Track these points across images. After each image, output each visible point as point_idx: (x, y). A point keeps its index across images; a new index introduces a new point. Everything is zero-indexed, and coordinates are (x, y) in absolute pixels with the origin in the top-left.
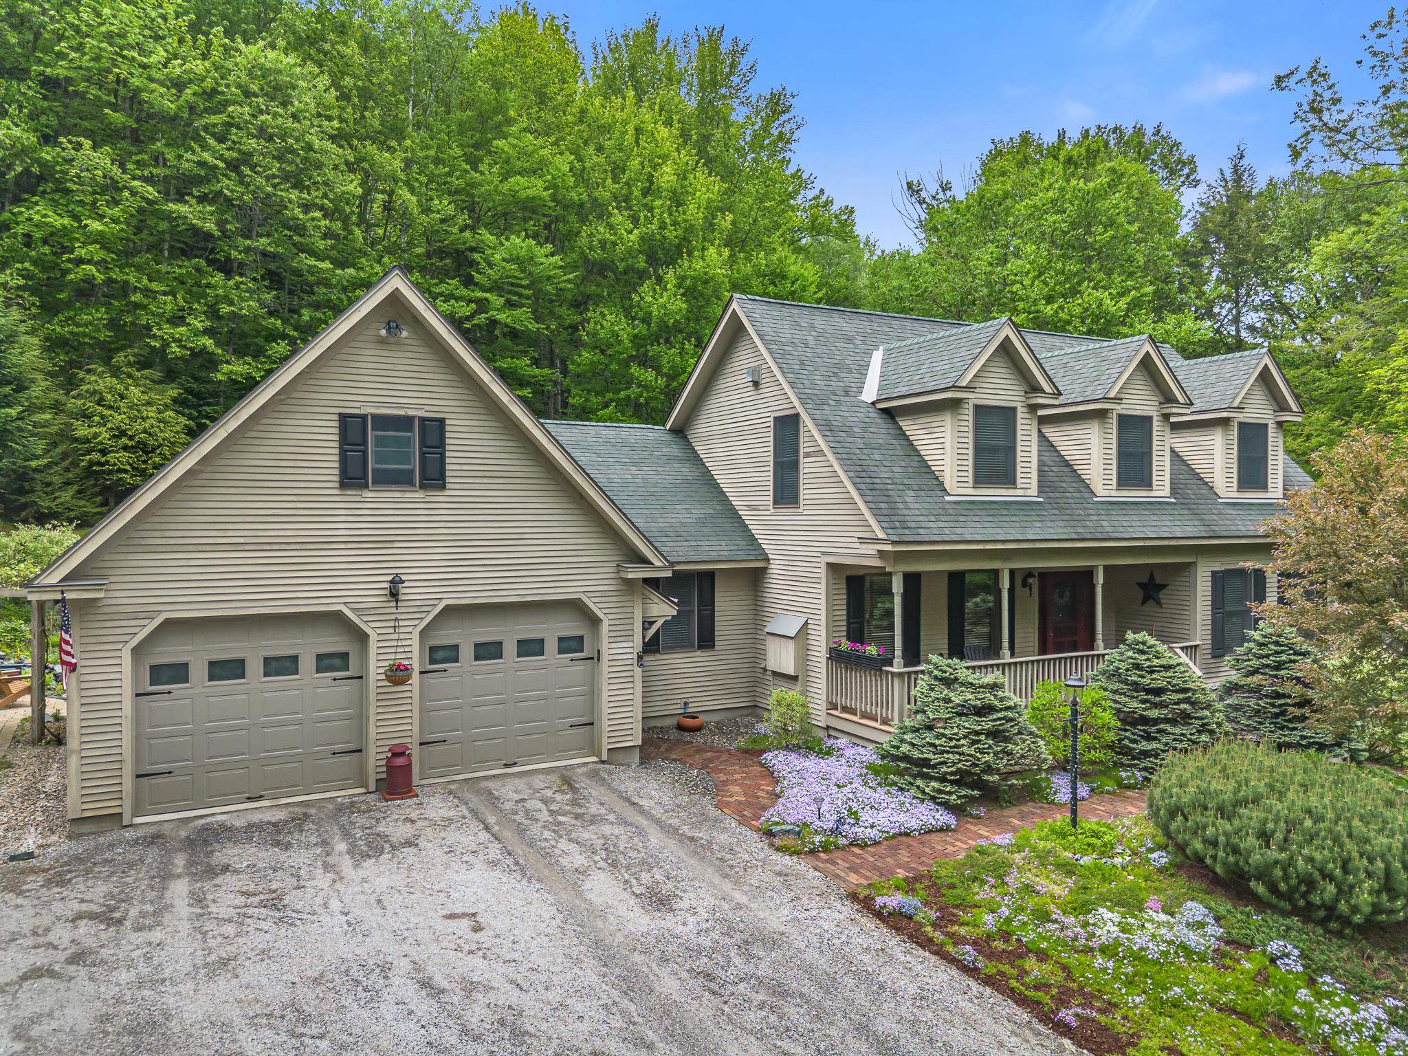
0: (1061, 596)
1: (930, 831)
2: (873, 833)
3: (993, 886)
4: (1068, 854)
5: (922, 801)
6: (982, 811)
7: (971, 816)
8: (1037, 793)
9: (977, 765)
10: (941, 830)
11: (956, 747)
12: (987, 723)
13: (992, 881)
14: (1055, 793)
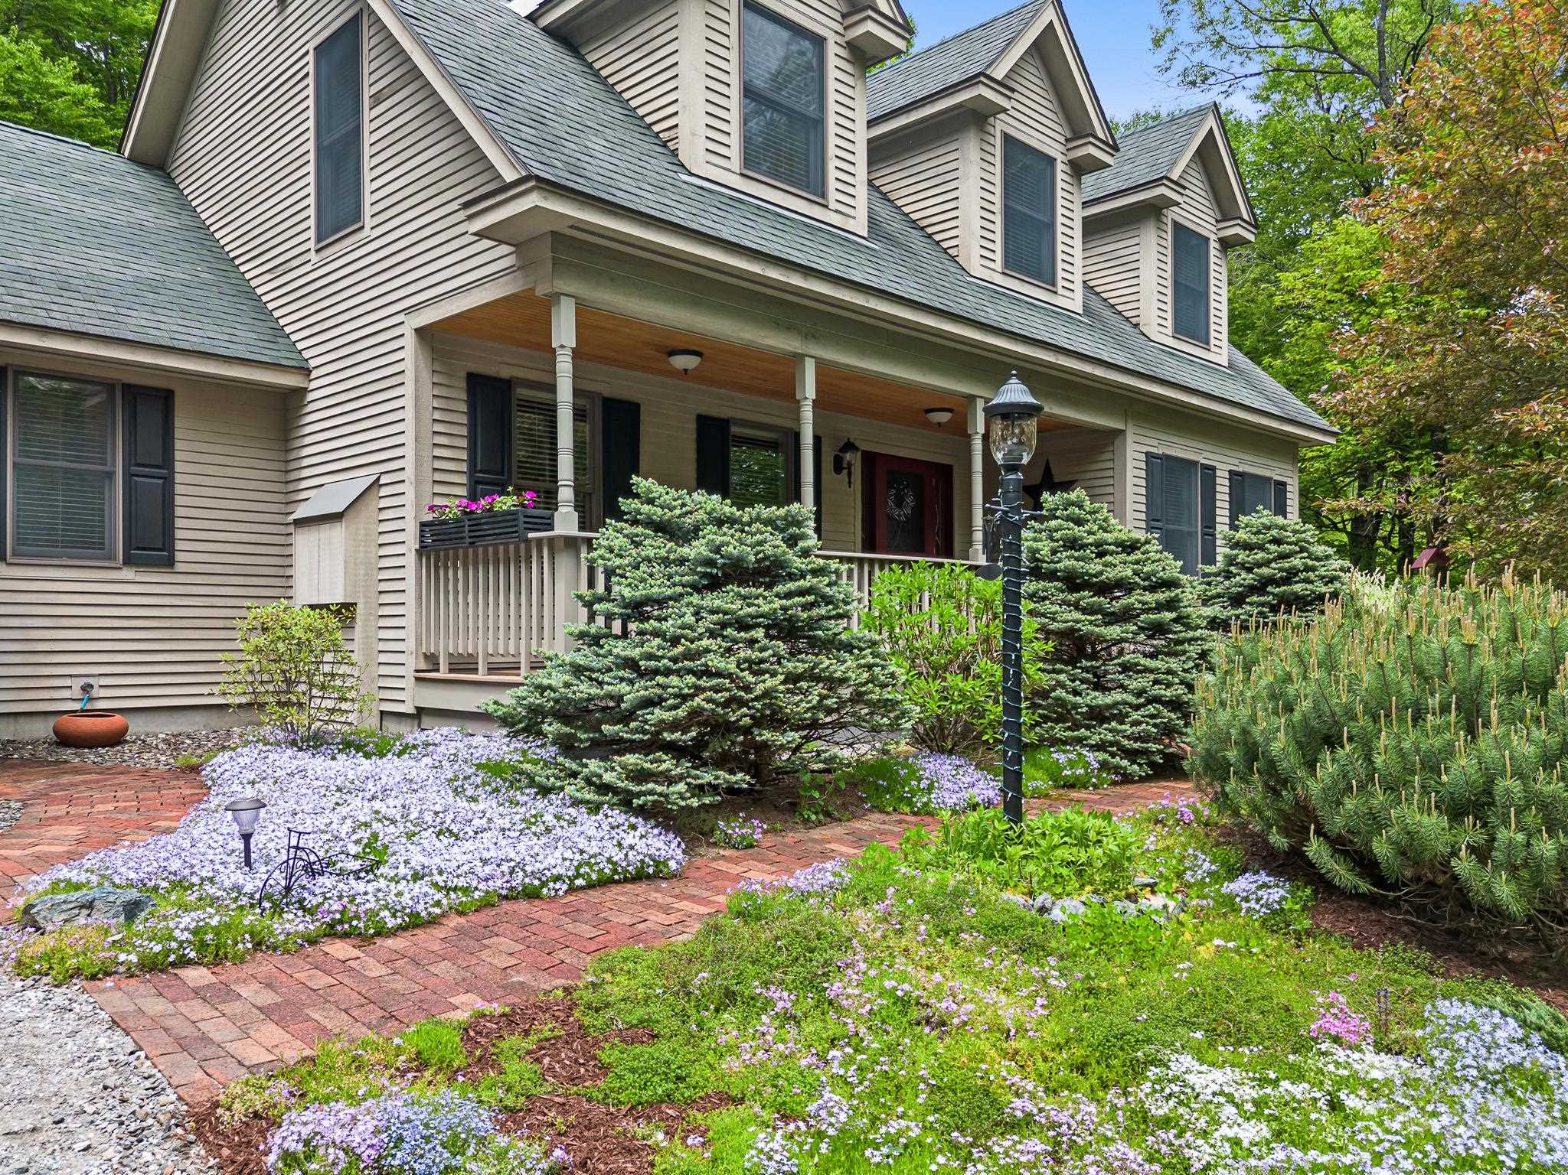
0: (899, 504)
1: (605, 882)
2: (415, 896)
3: (789, 1018)
4: (1015, 897)
5: (595, 808)
6: (755, 829)
7: (729, 842)
8: (889, 790)
9: (742, 703)
10: (639, 876)
11: (688, 656)
12: (768, 602)
13: (783, 999)
14: (929, 789)
